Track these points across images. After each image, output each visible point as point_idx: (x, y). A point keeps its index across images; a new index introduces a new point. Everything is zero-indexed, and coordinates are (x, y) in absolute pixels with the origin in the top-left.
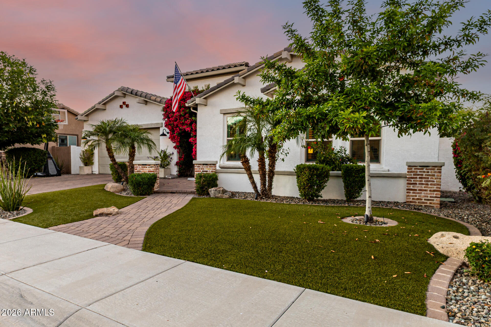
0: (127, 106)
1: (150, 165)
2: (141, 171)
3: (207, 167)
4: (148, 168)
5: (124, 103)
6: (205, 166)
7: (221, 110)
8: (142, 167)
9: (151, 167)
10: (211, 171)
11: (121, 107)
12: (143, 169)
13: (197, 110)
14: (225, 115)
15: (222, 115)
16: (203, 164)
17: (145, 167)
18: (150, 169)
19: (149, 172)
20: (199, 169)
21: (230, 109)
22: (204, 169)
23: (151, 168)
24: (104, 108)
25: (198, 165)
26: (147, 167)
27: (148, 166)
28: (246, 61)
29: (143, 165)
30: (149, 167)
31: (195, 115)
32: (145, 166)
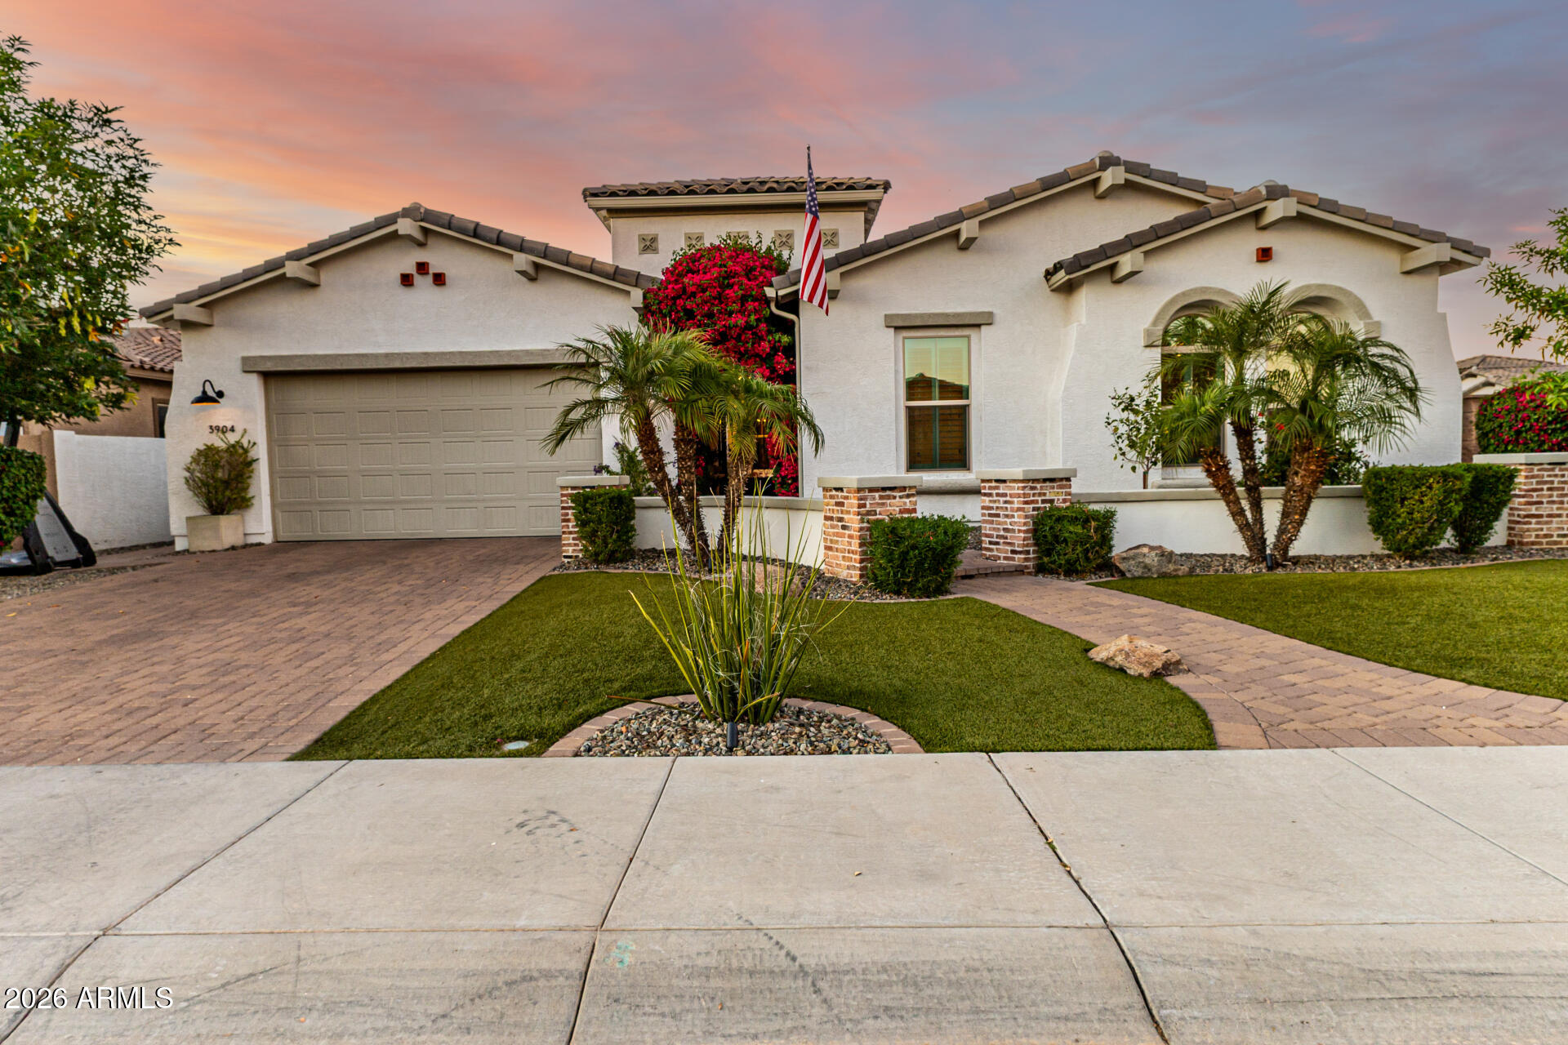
0: (439, 280)
1: (904, 489)
2: (878, 510)
3: (1053, 488)
4: (898, 498)
5: (422, 268)
6: (1048, 484)
7: (886, 316)
8: (881, 497)
9: (908, 496)
10: (1061, 498)
11: (407, 280)
12: (883, 504)
13: (797, 313)
14: (898, 331)
15: (892, 330)
16: (1045, 480)
17: (889, 497)
18: (905, 503)
19: (901, 512)
20: (1034, 495)
21: (922, 316)
22: (1045, 494)
23: (907, 501)
24: (311, 279)
25: (1030, 484)
26: (895, 497)
27: (898, 494)
28: (885, 179)
29: (884, 489)
30: (901, 497)
31: (789, 328)
32: (888, 493)
